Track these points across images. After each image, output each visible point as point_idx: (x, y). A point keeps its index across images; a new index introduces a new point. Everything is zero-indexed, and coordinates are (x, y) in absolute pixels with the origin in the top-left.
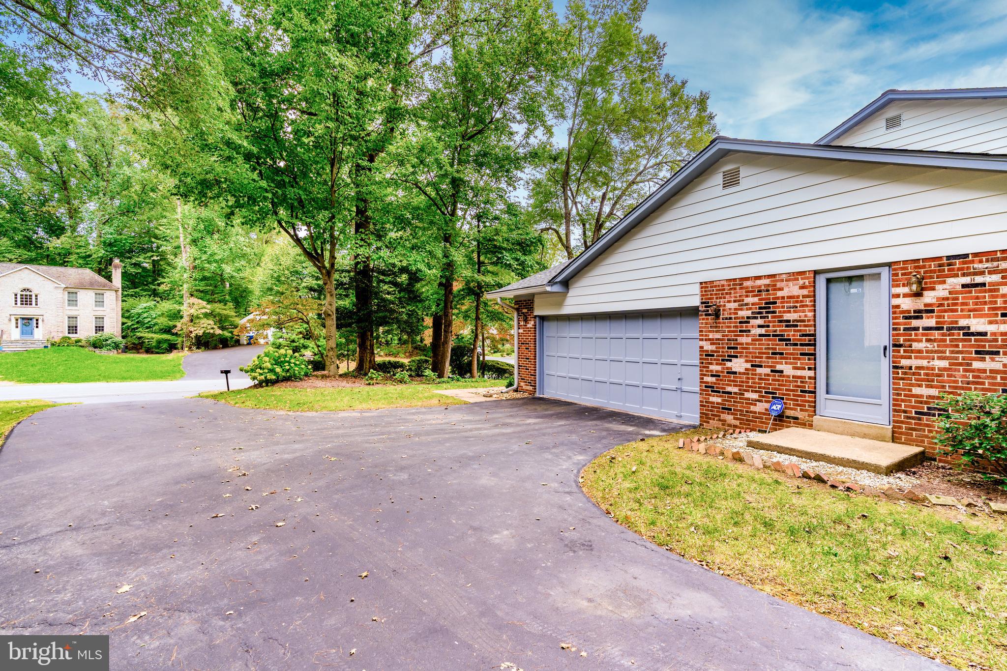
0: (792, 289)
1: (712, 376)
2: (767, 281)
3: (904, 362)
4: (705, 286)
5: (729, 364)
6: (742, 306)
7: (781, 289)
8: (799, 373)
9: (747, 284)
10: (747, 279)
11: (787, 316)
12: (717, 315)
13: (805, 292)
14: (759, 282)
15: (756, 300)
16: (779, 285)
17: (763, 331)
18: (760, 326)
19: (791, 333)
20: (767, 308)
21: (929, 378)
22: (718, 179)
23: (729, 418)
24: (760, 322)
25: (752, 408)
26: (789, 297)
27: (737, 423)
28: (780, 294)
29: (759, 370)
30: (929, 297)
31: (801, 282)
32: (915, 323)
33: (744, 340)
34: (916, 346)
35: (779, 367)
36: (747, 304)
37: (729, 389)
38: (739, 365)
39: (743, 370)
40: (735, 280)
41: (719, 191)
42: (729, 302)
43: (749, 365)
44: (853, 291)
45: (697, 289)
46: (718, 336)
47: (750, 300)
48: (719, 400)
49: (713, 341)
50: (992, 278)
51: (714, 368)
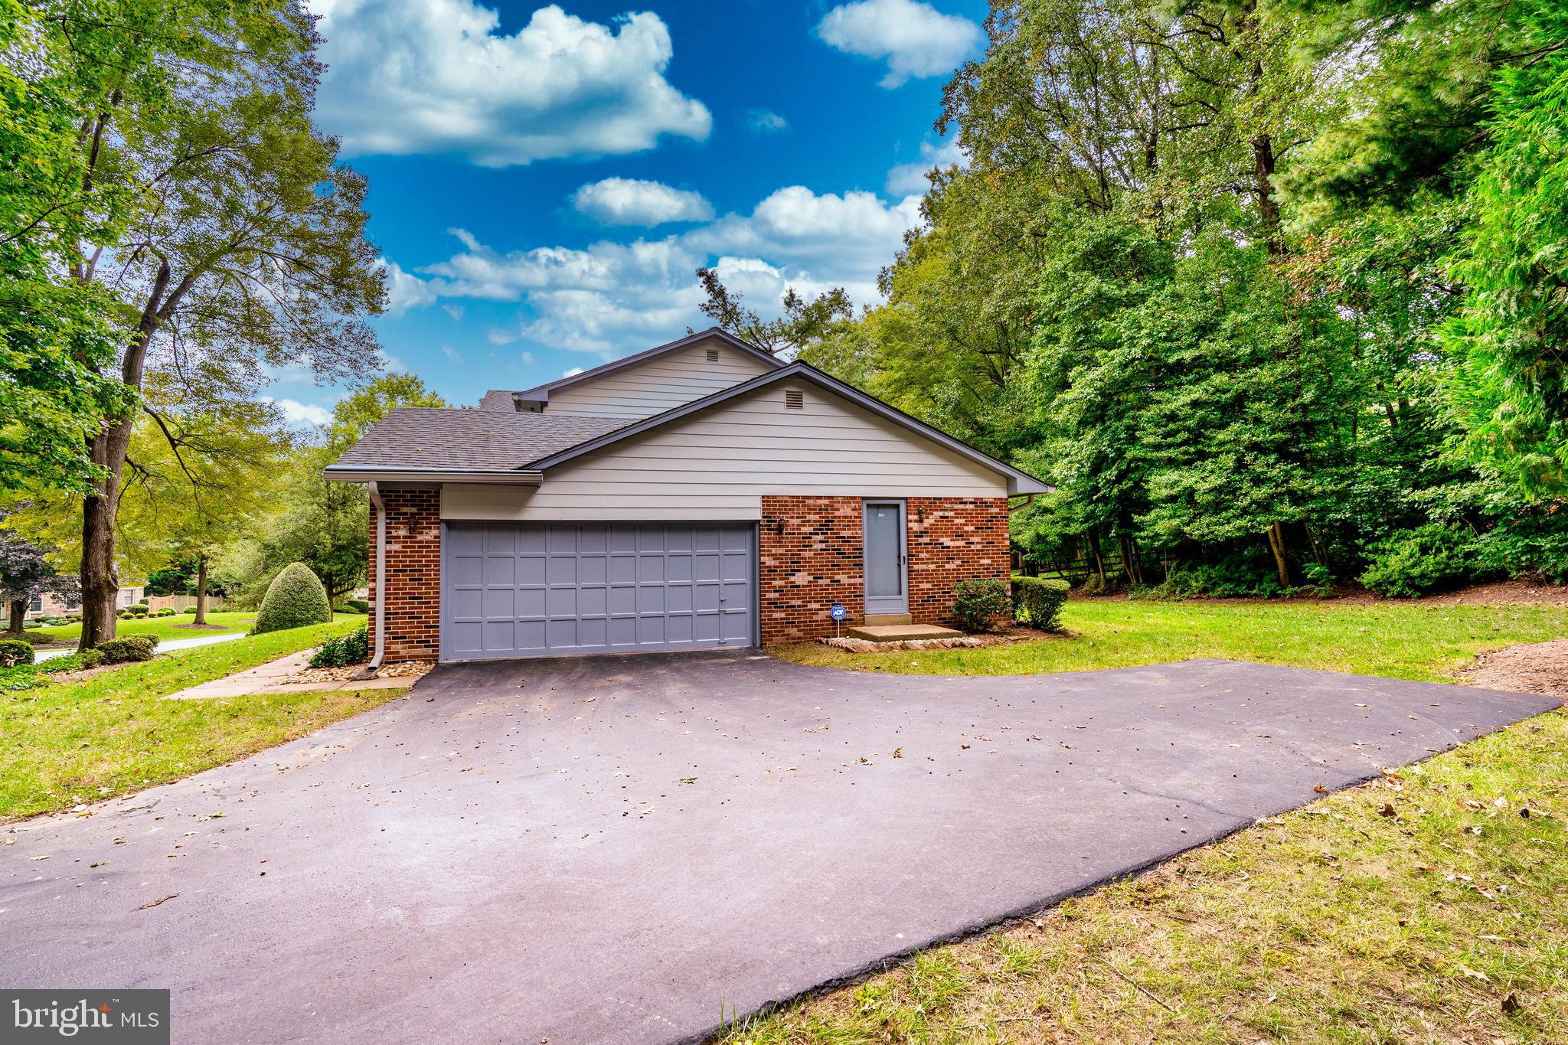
0: (845, 511)
1: (775, 591)
2: (826, 502)
3: (916, 567)
4: (766, 499)
5: (792, 579)
6: (805, 522)
7: (838, 510)
8: (852, 581)
9: (809, 502)
10: (808, 497)
11: (843, 533)
12: (780, 530)
13: (856, 513)
14: (820, 502)
15: (817, 517)
16: (836, 506)
17: (823, 546)
18: (821, 542)
19: (846, 548)
20: (826, 525)
21: (927, 576)
22: (781, 397)
23: (793, 631)
24: (820, 537)
25: (815, 617)
26: (845, 517)
27: (801, 634)
28: (837, 513)
29: (820, 582)
30: (927, 523)
31: (853, 505)
32: (921, 540)
33: (807, 554)
34: (923, 555)
35: (837, 577)
36: (809, 521)
37: (793, 602)
38: (801, 578)
39: (805, 583)
40: (798, 497)
41: (782, 408)
42: (792, 518)
43: (811, 578)
44: (880, 515)
45: (758, 503)
46: (782, 551)
47: (812, 517)
48: (783, 615)
49: (775, 557)
50: (951, 514)
51: (777, 583)
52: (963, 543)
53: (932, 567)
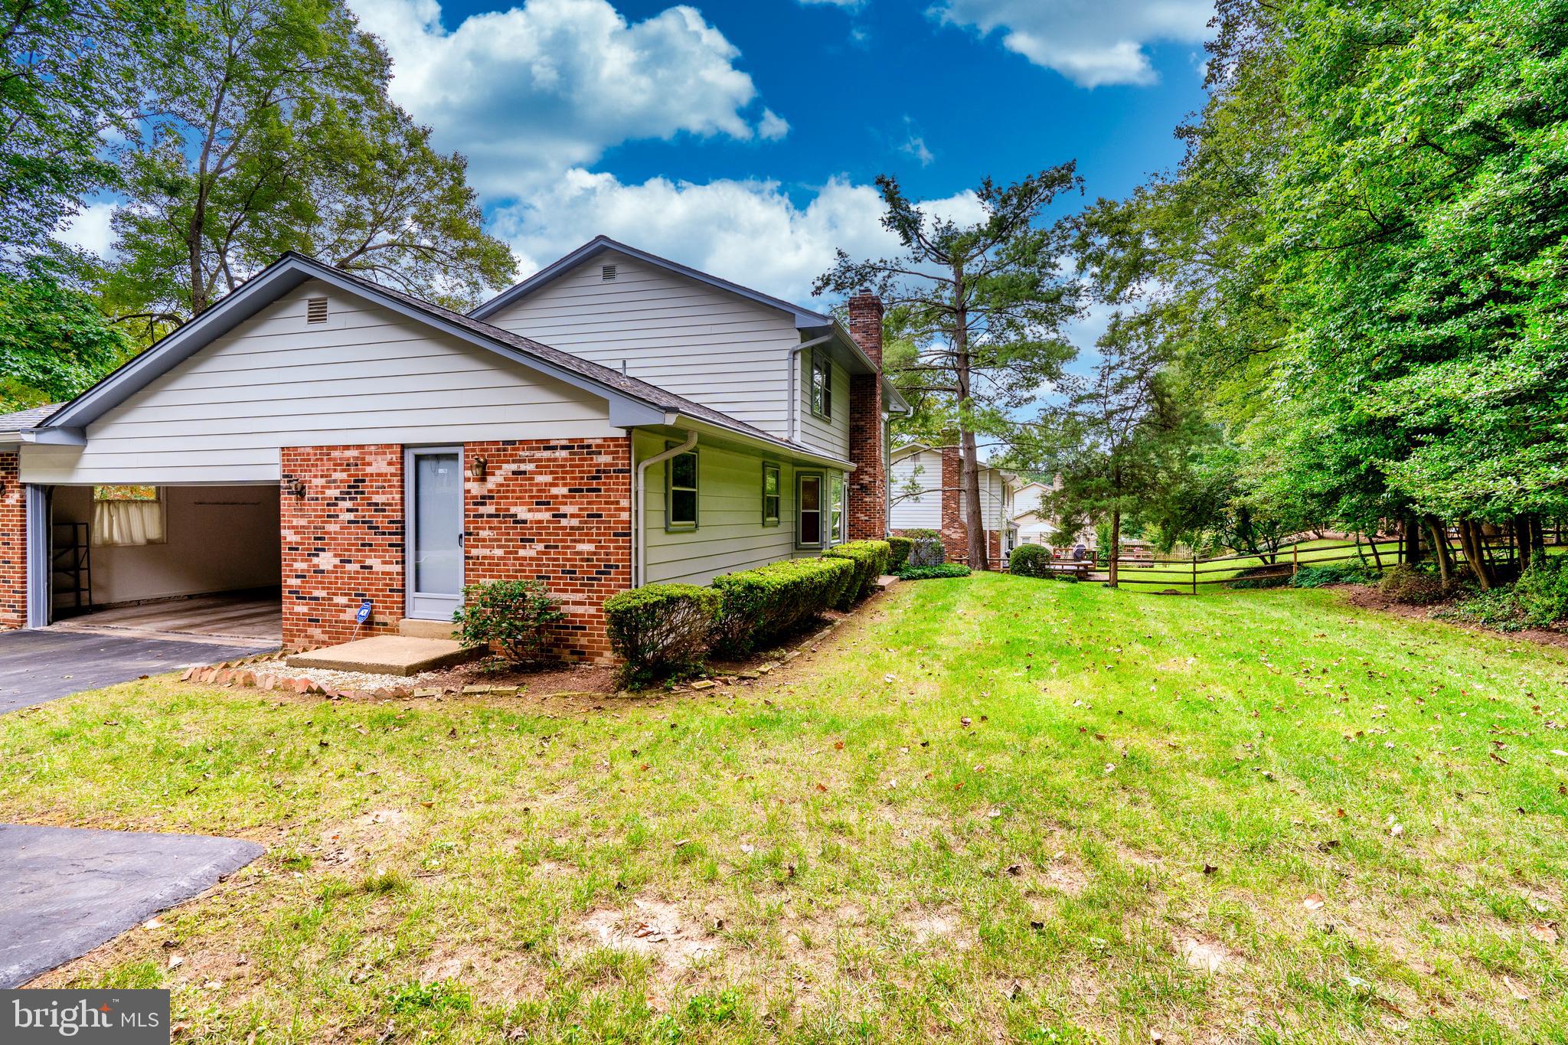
0: (380, 465)
1: (297, 577)
2: (355, 453)
3: (474, 552)
4: (288, 453)
5: (315, 560)
6: (331, 483)
7: (370, 464)
8: (388, 568)
9: (335, 454)
10: (335, 448)
11: (376, 499)
12: (300, 493)
13: (392, 469)
14: (348, 454)
15: (344, 475)
16: (368, 459)
17: (351, 516)
18: (349, 510)
19: (380, 520)
20: (355, 487)
21: (491, 567)
22: (302, 308)
23: (316, 632)
24: (348, 504)
25: (343, 616)
26: (378, 475)
27: (325, 637)
28: (369, 470)
29: (349, 567)
30: (492, 482)
31: (389, 457)
32: (482, 510)
33: (332, 527)
34: (483, 534)
35: (368, 562)
36: (335, 481)
37: (316, 593)
38: (326, 561)
39: (331, 568)
40: (321, 447)
41: (302, 324)
42: (315, 476)
43: (337, 561)
45: (276, 457)
46: (303, 522)
47: (339, 475)
48: (304, 609)
49: (297, 530)
50: (530, 467)
51: (300, 566)
52: (546, 516)
53: (499, 552)
